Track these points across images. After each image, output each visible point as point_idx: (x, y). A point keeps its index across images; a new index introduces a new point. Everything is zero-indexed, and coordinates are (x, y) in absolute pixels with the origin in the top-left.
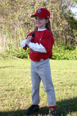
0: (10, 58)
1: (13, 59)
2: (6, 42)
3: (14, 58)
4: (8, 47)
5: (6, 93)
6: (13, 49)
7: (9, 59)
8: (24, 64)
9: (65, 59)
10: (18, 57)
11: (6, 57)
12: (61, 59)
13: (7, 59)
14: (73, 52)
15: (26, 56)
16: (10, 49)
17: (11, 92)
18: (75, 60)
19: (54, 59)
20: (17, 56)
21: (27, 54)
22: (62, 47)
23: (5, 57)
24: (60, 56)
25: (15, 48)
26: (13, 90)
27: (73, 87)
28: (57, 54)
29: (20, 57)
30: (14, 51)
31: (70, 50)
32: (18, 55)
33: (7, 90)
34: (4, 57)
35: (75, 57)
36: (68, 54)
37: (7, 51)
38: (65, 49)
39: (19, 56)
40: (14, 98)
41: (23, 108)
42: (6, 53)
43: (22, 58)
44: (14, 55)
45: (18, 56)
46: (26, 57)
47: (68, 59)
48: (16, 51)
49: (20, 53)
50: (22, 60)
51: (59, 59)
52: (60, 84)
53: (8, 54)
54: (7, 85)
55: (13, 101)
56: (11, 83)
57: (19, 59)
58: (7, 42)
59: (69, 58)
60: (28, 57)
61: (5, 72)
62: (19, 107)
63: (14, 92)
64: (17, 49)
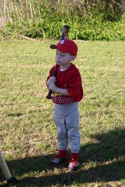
0: (15, 37)
1: (19, 38)
2: (8, 10)
3: (20, 38)
4: (11, 19)
6: (19, 21)
7: (13, 38)
8: (37, 51)
9: (103, 38)
10: (27, 36)
11: (9, 35)
12: (97, 40)
13: (10, 38)
15: (41, 33)
16: (14, 21)
17: (16, 118)
18: (120, 42)
19: (85, 40)
20: (26, 33)
21: (41, 31)
22: (99, 15)
23: (6, 35)
24: (94, 33)
26: (19, 115)
28: (90, 31)
29: (30, 36)
30: (20, 25)
31: (111, 22)
32: (28, 32)
33: (10, 115)
34: (4, 35)
35: (120, 35)
37: (9, 26)
38: (105, 18)
39: (29, 33)
40: (20, 134)
41: (33, 154)
42: (8, 28)
43: (34, 37)
44: (21, 33)
45: (28, 35)
46: (40, 35)
47: (108, 40)
48: (24, 26)
49: (30, 29)
51: (94, 39)
53: (11, 31)
54: (10, 103)
55: (20, 139)
56: (16, 98)
57: (29, 38)
59: (109, 38)
60: (44, 36)
61: (7, 72)
62: (27, 151)
63: (20, 120)
64: (26, 23)
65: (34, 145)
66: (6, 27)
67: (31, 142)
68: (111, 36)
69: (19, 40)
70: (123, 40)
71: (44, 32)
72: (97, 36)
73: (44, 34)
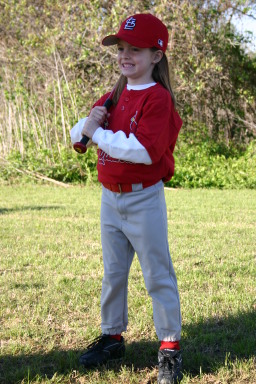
0: (28, 180)
1: (36, 182)
2: (16, 127)
3: (40, 181)
4: (21, 144)
5: (14, 293)
6: (39, 149)
7: (24, 181)
8: (75, 200)
9: (210, 185)
10: (54, 178)
11: (16, 177)
12: (198, 186)
13: (18, 182)
14: (236, 163)
15: (81, 174)
16: (27, 148)
17: (32, 291)
18: (245, 191)
19: (174, 187)
20: (51, 172)
21: (83, 168)
22: (201, 145)
23: (10, 175)
24: (193, 174)
25: (45, 147)
26: (36, 286)
27: (237, 279)
28: (184, 169)
29: (60, 178)
30: (40, 156)
31: (227, 157)
32: (55, 170)
33: (17, 286)
34: (7, 176)
35: (245, 179)
36: (219, 168)
37: (18, 157)
38: (212, 151)
39: (59, 172)
40: (41, 313)
41: (71, 347)
42: (15, 162)
43: (69, 180)
44: (41, 171)
45: (56, 175)
46: (80, 177)
47: (221, 187)
48: (47, 157)
49: (61, 164)
50: (68, 185)
51: (192, 186)
52: (195, 269)
53: (20, 167)
54: (19, 267)
55: (39, 322)
56: (32, 261)
57: (57, 182)
58: (18, 123)
59: (223, 184)
60: (89, 178)
61: (11, 226)
62: (57, 342)
63: (41, 293)
64: (52, 152)
65: (73, 332)
66: (10, 159)
67: (66, 327)
68: (228, 180)
69: (37, 186)
70: (252, 188)
71: (88, 169)
72: (198, 180)
73: (89, 175)
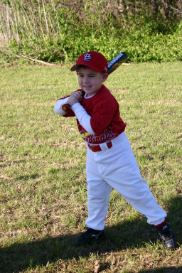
0: (24, 62)
1: (29, 63)
3: (32, 62)
4: (17, 35)
5: (19, 185)
6: (30, 39)
7: (21, 63)
9: (152, 59)
10: (43, 60)
11: (15, 60)
12: (143, 61)
13: (17, 64)
15: (61, 55)
16: (21, 38)
17: (30, 181)
18: (177, 63)
19: (127, 62)
20: (39, 55)
21: (62, 51)
23: (11, 59)
24: (139, 52)
25: (34, 38)
26: (34, 177)
27: (167, 161)
28: (133, 48)
29: (46, 60)
30: (31, 44)
32: (42, 54)
33: (21, 178)
34: (9, 59)
35: (177, 53)
37: (15, 46)
38: (153, 29)
39: (45, 56)
42: (14, 49)
43: (52, 61)
44: (32, 56)
45: (43, 57)
46: (60, 58)
47: (160, 61)
48: (36, 45)
49: (46, 49)
50: (52, 64)
51: (139, 61)
53: (17, 53)
54: (21, 159)
56: (30, 151)
57: (44, 63)
58: (14, 22)
59: (161, 58)
60: (67, 59)
61: (14, 114)
63: (37, 183)
64: (39, 41)
65: (59, 220)
66: (10, 47)
68: (164, 55)
69: (30, 66)
70: (181, 60)
71: (65, 52)
72: (143, 56)
73: (66, 56)
